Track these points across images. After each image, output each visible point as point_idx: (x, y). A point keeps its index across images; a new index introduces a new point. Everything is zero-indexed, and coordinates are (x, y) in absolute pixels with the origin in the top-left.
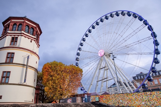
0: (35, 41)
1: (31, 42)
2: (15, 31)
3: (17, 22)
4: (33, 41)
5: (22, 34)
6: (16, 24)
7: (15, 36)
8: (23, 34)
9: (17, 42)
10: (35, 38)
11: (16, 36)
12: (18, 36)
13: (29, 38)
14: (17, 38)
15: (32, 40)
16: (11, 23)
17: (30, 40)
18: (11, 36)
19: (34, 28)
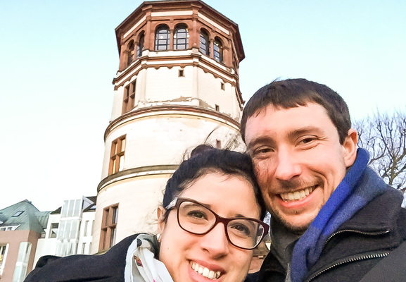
0: (194, 64)
1: (181, 73)
3: (133, 34)
4: (187, 70)
5: (143, 63)
7: (129, 79)
10: (192, 56)
11: (133, 79)
12: (136, 74)
13: (170, 67)
14: (135, 82)
15: (183, 66)
17: (176, 70)
19: (185, 21)
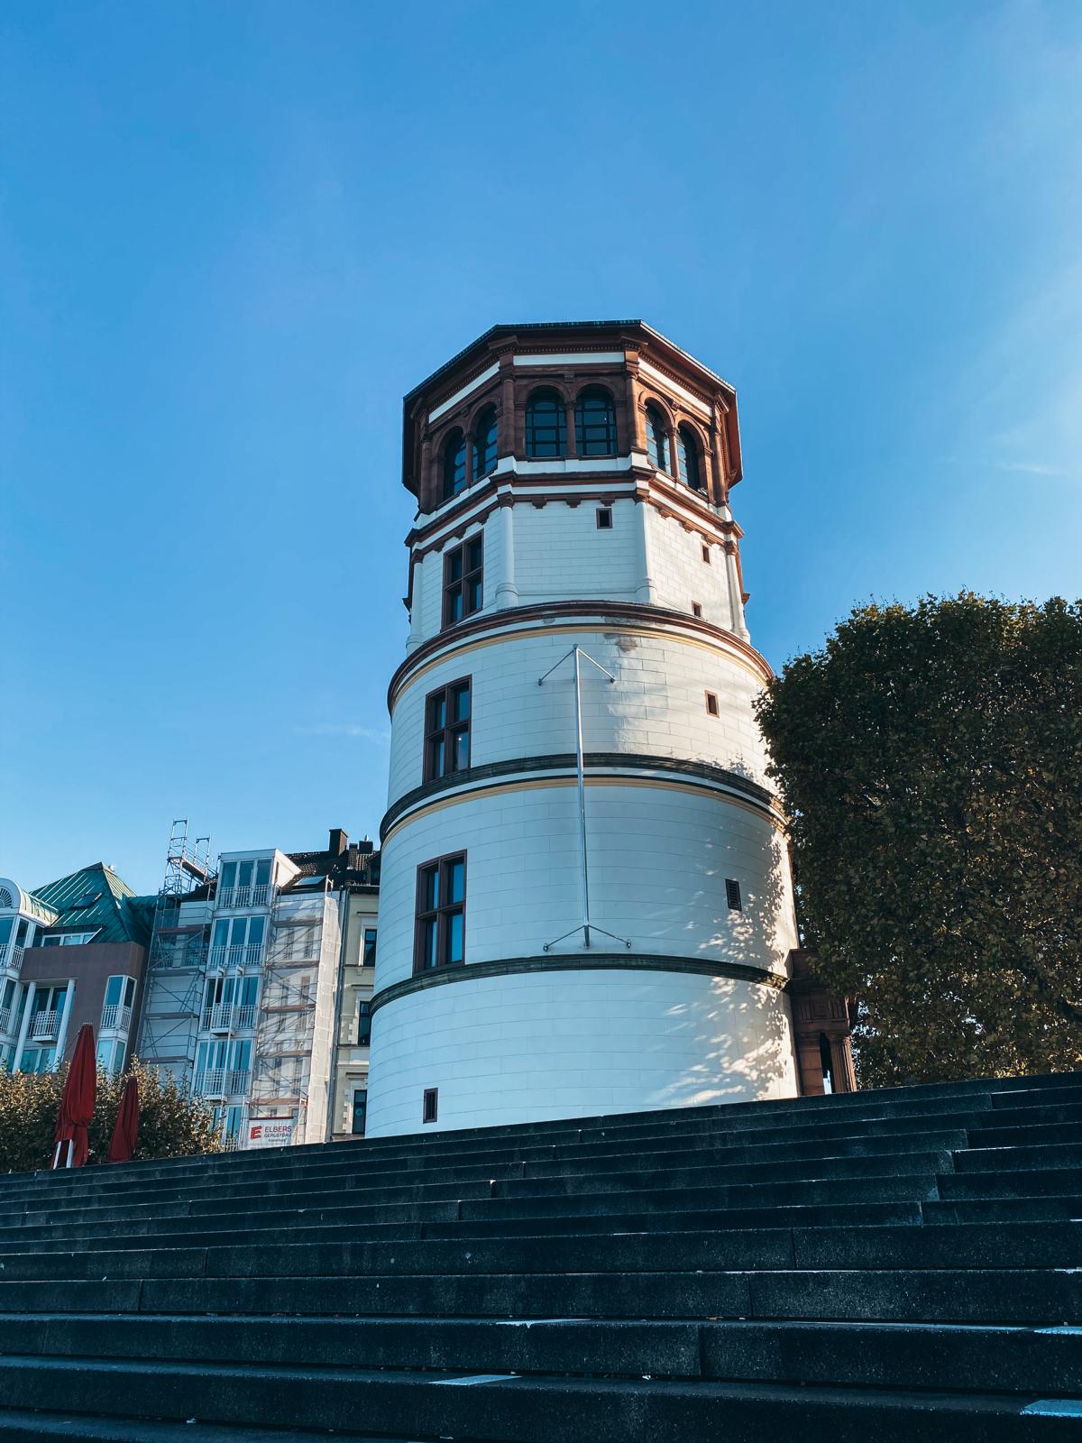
0: (636, 496)
1: (604, 520)
4: (619, 509)
5: (502, 490)
7: (459, 532)
8: (511, 478)
9: (481, 575)
11: (471, 531)
12: (482, 517)
13: (573, 501)
14: (477, 542)
17: (590, 509)
18: (438, 546)
19: (605, 381)
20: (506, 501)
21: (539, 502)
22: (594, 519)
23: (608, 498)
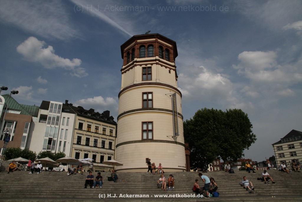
2: (144, 57)
3: (145, 43)
4: (172, 71)
6: (144, 46)
7: (146, 65)
8: (159, 60)
9: (151, 74)
12: (152, 64)
13: (166, 67)
14: (150, 67)
16: (136, 45)
17: (168, 69)
18: (141, 65)
19: (169, 49)
20: (157, 64)
21: (162, 66)
22: (168, 71)
23: (170, 69)
